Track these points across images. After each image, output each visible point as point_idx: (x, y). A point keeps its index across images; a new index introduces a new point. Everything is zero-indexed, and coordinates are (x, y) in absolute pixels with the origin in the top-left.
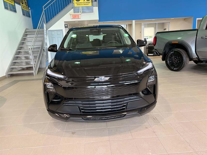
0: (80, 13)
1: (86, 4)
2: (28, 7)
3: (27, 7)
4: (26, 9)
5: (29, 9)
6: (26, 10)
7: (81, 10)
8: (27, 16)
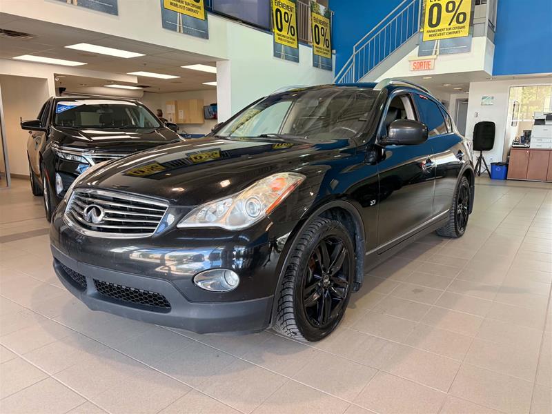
0: (433, 56)
1: (454, 32)
2: (329, 49)
3: (326, 50)
4: (324, 53)
5: (332, 54)
6: (324, 55)
7: (438, 47)
8: (323, 68)
